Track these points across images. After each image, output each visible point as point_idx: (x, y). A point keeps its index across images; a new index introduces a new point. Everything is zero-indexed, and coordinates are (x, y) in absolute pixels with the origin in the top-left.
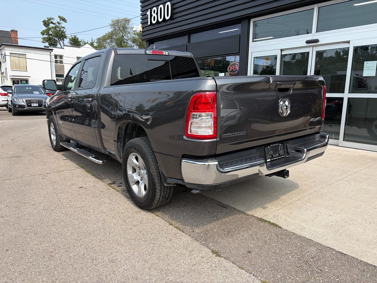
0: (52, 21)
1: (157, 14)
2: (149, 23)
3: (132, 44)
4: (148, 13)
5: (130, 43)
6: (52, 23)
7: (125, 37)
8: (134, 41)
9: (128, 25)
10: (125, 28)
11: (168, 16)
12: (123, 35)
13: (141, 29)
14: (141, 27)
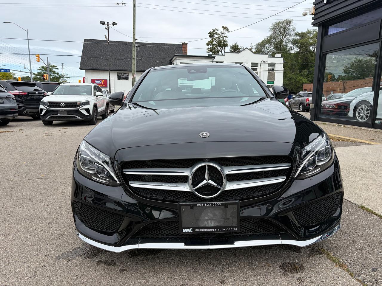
0: (217, 31)
2: (325, 1)
3: (292, 46)
5: (290, 45)
6: (216, 33)
7: (284, 40)
8: (294, 42)
9: (289, 26)
10: (285, 29)
12: (283, 38)
13: (313, 11)
14: (313, 9)
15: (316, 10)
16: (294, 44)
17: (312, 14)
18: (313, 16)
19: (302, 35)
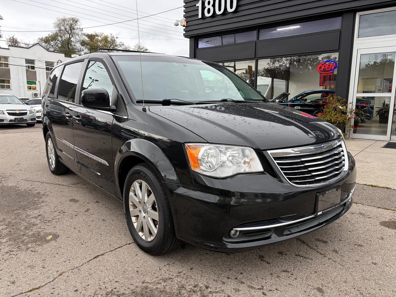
1: (214, 6)
2: (200, 16)
3: (81, 47)
4: (199, 4)
5: (78, 46)
7: (72, 39)
8: (83, 43)
9: (76, 25)
10: (72, 28)
11: (231, 7)
12: (70, 37)
13: (185, 23)
14: (185, 21)
15: (187, 22)
16: (82, 45)
17: (184, 26)
18: (185, 28)
19: (91, 37)
